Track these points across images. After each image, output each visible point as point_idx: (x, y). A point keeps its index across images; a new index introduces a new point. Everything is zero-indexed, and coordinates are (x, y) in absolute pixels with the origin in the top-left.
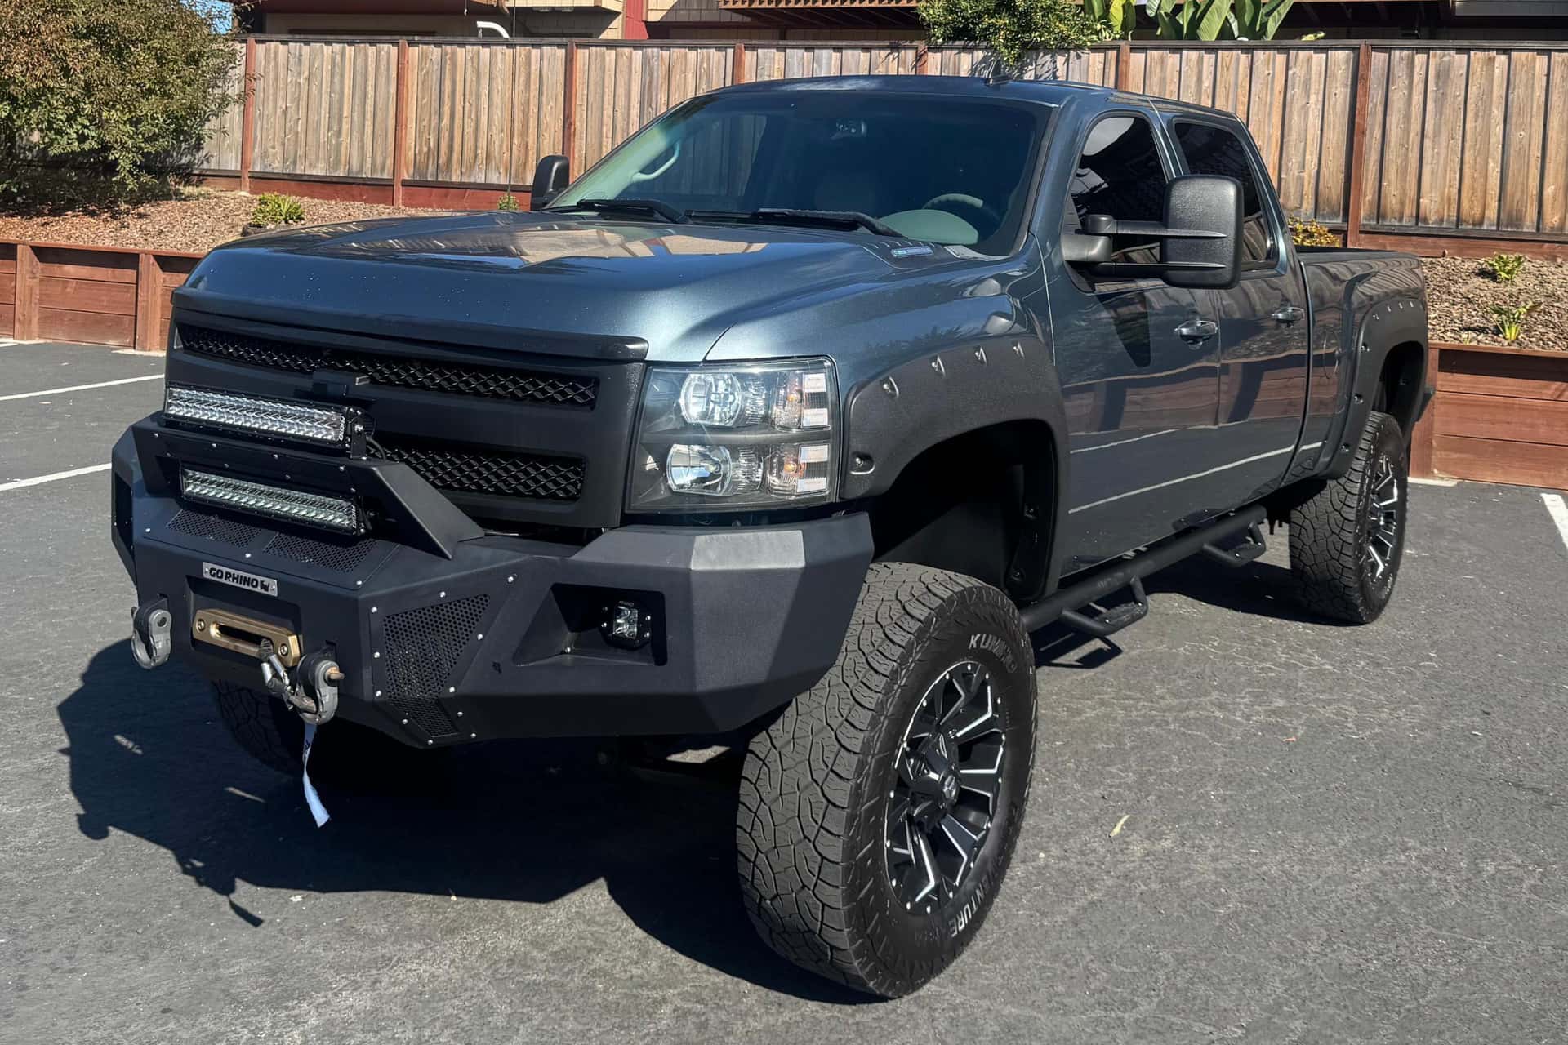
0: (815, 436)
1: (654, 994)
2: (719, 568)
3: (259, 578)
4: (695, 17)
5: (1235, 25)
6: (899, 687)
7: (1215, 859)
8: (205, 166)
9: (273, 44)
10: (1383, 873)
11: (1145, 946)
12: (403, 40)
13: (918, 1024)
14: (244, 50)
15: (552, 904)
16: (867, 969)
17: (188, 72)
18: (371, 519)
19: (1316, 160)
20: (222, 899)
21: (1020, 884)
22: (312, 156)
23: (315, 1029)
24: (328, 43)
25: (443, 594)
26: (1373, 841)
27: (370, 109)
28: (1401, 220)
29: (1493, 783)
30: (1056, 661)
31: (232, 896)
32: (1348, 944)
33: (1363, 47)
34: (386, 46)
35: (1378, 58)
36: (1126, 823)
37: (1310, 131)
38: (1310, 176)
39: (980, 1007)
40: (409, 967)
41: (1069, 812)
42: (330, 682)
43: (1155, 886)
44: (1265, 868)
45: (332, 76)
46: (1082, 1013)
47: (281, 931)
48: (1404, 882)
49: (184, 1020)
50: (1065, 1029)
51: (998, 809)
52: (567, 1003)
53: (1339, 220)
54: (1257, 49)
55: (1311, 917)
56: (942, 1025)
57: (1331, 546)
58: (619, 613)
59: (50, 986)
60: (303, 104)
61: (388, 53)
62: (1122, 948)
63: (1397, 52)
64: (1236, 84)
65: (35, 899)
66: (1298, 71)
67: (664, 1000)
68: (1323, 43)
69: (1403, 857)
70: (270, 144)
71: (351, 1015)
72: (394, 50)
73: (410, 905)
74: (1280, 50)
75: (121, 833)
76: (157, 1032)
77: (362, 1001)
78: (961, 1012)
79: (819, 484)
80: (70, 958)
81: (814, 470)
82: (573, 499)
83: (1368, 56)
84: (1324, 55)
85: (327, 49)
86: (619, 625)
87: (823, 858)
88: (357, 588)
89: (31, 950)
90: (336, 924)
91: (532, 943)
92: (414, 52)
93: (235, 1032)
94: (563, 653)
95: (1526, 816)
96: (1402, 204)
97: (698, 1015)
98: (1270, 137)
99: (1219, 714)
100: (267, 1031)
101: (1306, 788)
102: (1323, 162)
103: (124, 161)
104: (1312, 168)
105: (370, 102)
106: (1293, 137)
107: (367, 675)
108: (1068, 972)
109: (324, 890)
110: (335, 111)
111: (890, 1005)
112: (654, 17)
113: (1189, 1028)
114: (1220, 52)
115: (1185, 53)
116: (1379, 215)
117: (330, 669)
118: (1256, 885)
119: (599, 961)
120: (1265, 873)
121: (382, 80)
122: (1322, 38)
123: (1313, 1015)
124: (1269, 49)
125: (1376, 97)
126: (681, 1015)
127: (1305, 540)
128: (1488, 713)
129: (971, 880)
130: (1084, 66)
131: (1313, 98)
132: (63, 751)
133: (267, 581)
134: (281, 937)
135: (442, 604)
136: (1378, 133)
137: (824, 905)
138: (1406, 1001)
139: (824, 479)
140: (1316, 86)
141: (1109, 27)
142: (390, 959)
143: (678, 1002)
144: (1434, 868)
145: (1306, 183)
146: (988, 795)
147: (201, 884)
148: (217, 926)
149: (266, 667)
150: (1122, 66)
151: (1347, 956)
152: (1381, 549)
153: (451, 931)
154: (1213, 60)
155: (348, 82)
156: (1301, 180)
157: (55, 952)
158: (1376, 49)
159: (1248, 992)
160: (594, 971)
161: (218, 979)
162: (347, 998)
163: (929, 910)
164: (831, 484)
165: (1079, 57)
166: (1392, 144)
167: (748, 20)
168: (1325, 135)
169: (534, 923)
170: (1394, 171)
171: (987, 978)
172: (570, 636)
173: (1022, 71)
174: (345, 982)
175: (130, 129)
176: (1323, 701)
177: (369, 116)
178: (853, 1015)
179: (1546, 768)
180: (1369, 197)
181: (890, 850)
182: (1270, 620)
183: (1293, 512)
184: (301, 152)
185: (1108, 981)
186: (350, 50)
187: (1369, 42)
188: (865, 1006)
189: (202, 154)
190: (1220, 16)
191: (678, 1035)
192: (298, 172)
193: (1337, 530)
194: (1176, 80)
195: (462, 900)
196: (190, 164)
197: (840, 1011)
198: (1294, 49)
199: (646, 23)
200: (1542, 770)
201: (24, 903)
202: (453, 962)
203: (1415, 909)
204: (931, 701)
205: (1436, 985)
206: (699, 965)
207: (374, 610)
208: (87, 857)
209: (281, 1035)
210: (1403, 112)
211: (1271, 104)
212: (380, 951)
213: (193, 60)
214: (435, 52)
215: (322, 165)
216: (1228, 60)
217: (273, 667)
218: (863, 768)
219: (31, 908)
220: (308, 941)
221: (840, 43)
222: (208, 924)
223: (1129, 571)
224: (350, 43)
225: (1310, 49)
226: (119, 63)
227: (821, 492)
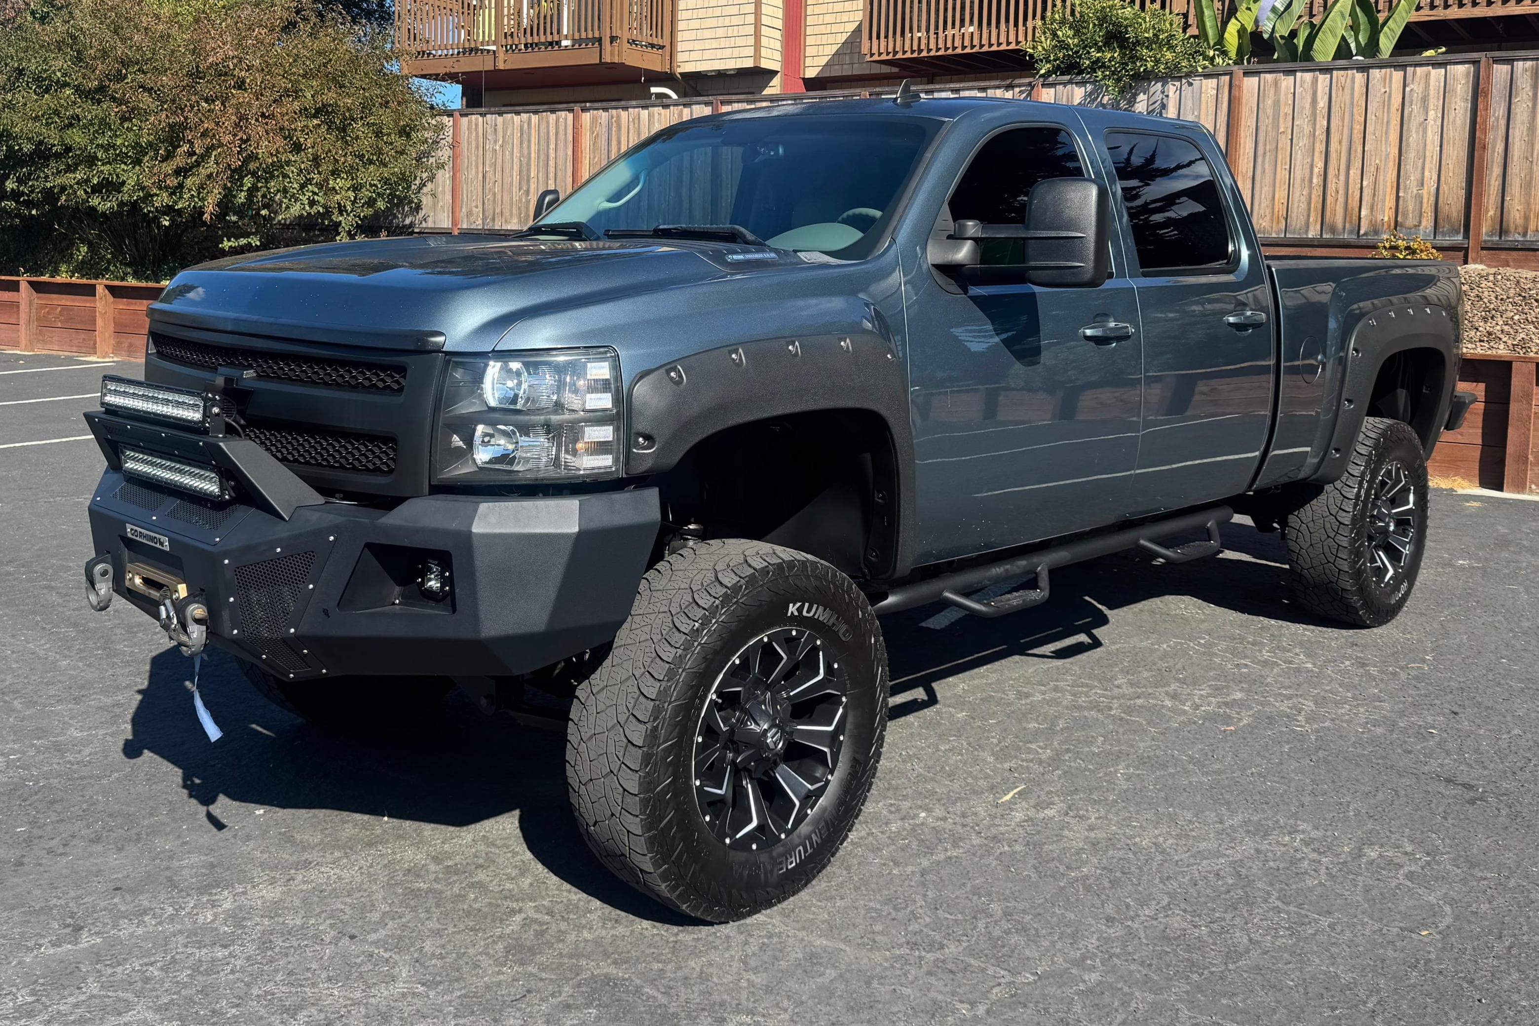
0: (599, 418)
1: (515, 905)
2: (497, 531)
3: (158, 536)
4: (847, 71)
5: (1353, 46)
6: (700, 644)
7: (1091, 828)
8: (424, 225)
9: (474, 117)
10: (1258, 851)
11: (980, 898)
12: (577, 108)
13: (730, 946)
14: (451, 123)
15: (465, 828)
16: (677, 893)
17: (400, 142)
18: (233, 488)
19: (1435, 177)
20: (202, 810)
21: (889, 837)
22: (507, 213)
23: (226, 911)
24: (518, 113)
25: (279, 550)
26: (1263, 822)
27: (552, 169)
28: (1525, 234)
29: (1423, 777)
30: (1030, 652)
31: (212, 808)
32: (1185, 911)
33: (1484, 59)
34: (563, 114)
35: (1500, 71)
36: (1019, 793)
37: (1429, 147)
38: (1429, 193)
39: (795, 936)
40: (323, 869)
41: (970, 780)
42: (198, 621)
43: (1018, 848)
44: (1137, 840)
45: (521, 143)
46: (888, 950)
47: (235, 836)
48: (1274, 861)
49: (128, 897)
50: (866, 961)
51: (839, 764)
52: (438, 906)
53: (1460, 237)
54: (1372, 67)
55: (1161, 886)
56: (753, 948)
57: (1326, 550)
58: (430, 570)
59: (40, 865)
60: (499, 168)
61: (566, 119)
62: (957, 897)
63: (1521, 63)
64: (1352, 104)
65: (62, 800)
66: (1415, 88)
67: (520, 911)
68: (1440, 59)
69: (1287, 838)
70: (474, 204)
71: (259, 903)
72: (570, 116)
73: (347, 822)
74: (1397, 67)
75: (151, 754)
76: (103, 904)
77: (271, 894)
78: (775, 940)
79: (605, 461)
80: (65, 845)
81: (601, 448)
82: (391, 471)
83: (1489, 68)
84: (1443, 70)
85: (517, 119)
86: (430, 580)
87: (625, 790)
88: (216, 544)
89: (40, 837)
90: (280, 833)
91: (433, 858)
92: (586, 117)
93: (161, 909)
94: (394, 604)
95: (1441, 809)
96: (1527, 218)
97: (541, 924)
98: (1388, 155)
99: (1168, 703)
100: (188, 910)
101: (1218, 772)
102: (1442, 178)
103: (346, 222)
104: (1431, 185)
105: (552, 163)
106: (1411, 155)
107: (226, 615)
108: (894, 914)
109: (283, 806)
110: (525, 173)
111: (712, 929)
112: (811, 73)
113: (983, 970)
114: (1335, 72)
115: (1299, 74)
116: (1502, 230)
117: (197, 610)
118: (1121, 854)
119: (481, 876)
120: (1135, 844)
121: (561, 144)
122: (1443, 53)
123: (1114, 969)
124: (1385, 67)
125: (1498, 110)
126: (527, 923)
127: (1302, 543)
128: (1456, 713)
129: (807, 825)
130: (1196, 94)
131: (1432, 114)
132: (139, 692)
133: (163, 538)
134: (233, 840)
135: (279, 557)
136: (1500, 147)
137: (628, 832)
138: (1214, 965)
139: (610, 457)
140: (1434, 102)
141: (1224, 53)
142: (310, 863)
143: (532, 914)
144: (1314, 850)
145: (1425, 200)
146: (825, 749)
147: (191, 796)
148: (188, 829)
149: (162, 608)
150: (1235, 92)
151: (1177, 922)
152: (1394, 555)
153: (370, 844)
154: (1328, 80)
155: (534, 147)
156: (1419, 198)
157: (56, 841)
158: (1497, 61)
159: (1059, 945)
160: (472, 884)
161: (168, 868)
162: (261, 890)
163: (754, 847)
164: (616, 460)
165: (1190, 84)
166: (1516, 158)
167: (895, 70)
168: (1444, 151)
169: (443, 842)
170: (1518, 184)
171: (814, 913)
172: (397, 589)
173: (1132, 102)
174: (266, 878)
175: (351, 194)
176: (1285, 696)
177: (552, 175)
178: (677, 935)
179: (1492, 766)
180: (1491, 213)
181: (700, 789)
182: (1273, 622)
183: (1290, 516)
184: (498, 210)
185: (926, 926)
186: (535, 118)
187: (1489, 54)
188: (690, 928)
189: (421, 214)
190: (1334, 35)
191: (516, 939)
192: (497, 227)
193: (1332, 534)
194: (1291, 102)
195: (392, 820)
196: (411, 225)
197: (667, 931)
198: (1411, 65)
199: (804, 79)
200: (1485, 768)
201: (53, 802)
202: (361, 868)
203: (1272, 885)
204: (745, 659)
205: (1255, 954)
206: (565, 884)
207: (226, 562)
208: (117, 771)
209: (197, 914)
210: (1526, 125)
211: (1388, 122)
212: (306, 856)
213: (405, 132)
214: (604, 115)
215: (515, 220)
216: (1343, 79)
217: (167, 609)
218: (659, 713)
219: (58, 807)
220: (251, 844)
221: (957, 85)
222: (181, 827)
223: (1035, 560)
224: (536, 112)
225: (1428, 65)
226: (342, 138)
227: (606, 467)
